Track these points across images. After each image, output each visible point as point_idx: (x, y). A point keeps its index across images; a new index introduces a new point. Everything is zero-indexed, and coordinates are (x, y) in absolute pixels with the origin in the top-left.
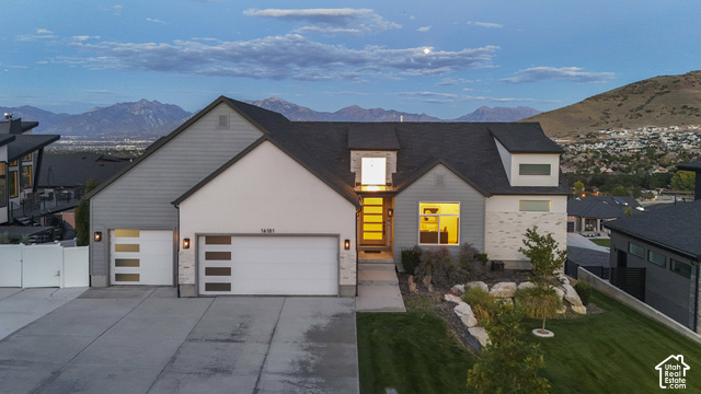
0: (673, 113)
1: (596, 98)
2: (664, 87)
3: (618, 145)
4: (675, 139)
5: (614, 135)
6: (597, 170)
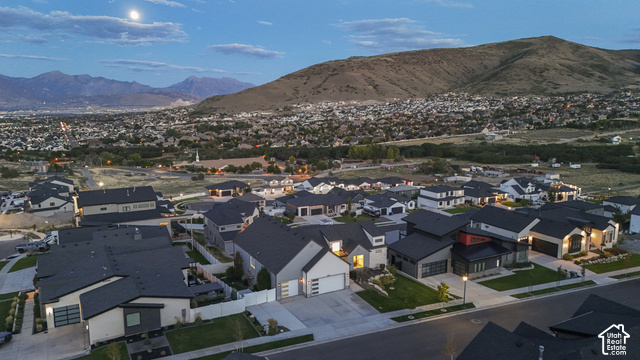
0: (341, 91)
1: (288, 77)
5: (303, 108)
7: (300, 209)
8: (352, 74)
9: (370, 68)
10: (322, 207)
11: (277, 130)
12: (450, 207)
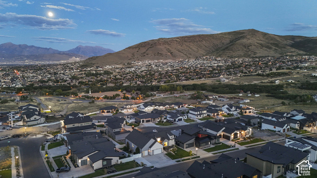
0: (155, 55)
1: (129, 48)
2: (152, 45)
3: (139, 69)
4: (156, 66)
5: (137, 64)
6: (136, 83)
7: (141, 120)
8: (160, 47)
9: (169, 44)
10: (150, 119)
11: (125, 75)
12: (201, 118)
